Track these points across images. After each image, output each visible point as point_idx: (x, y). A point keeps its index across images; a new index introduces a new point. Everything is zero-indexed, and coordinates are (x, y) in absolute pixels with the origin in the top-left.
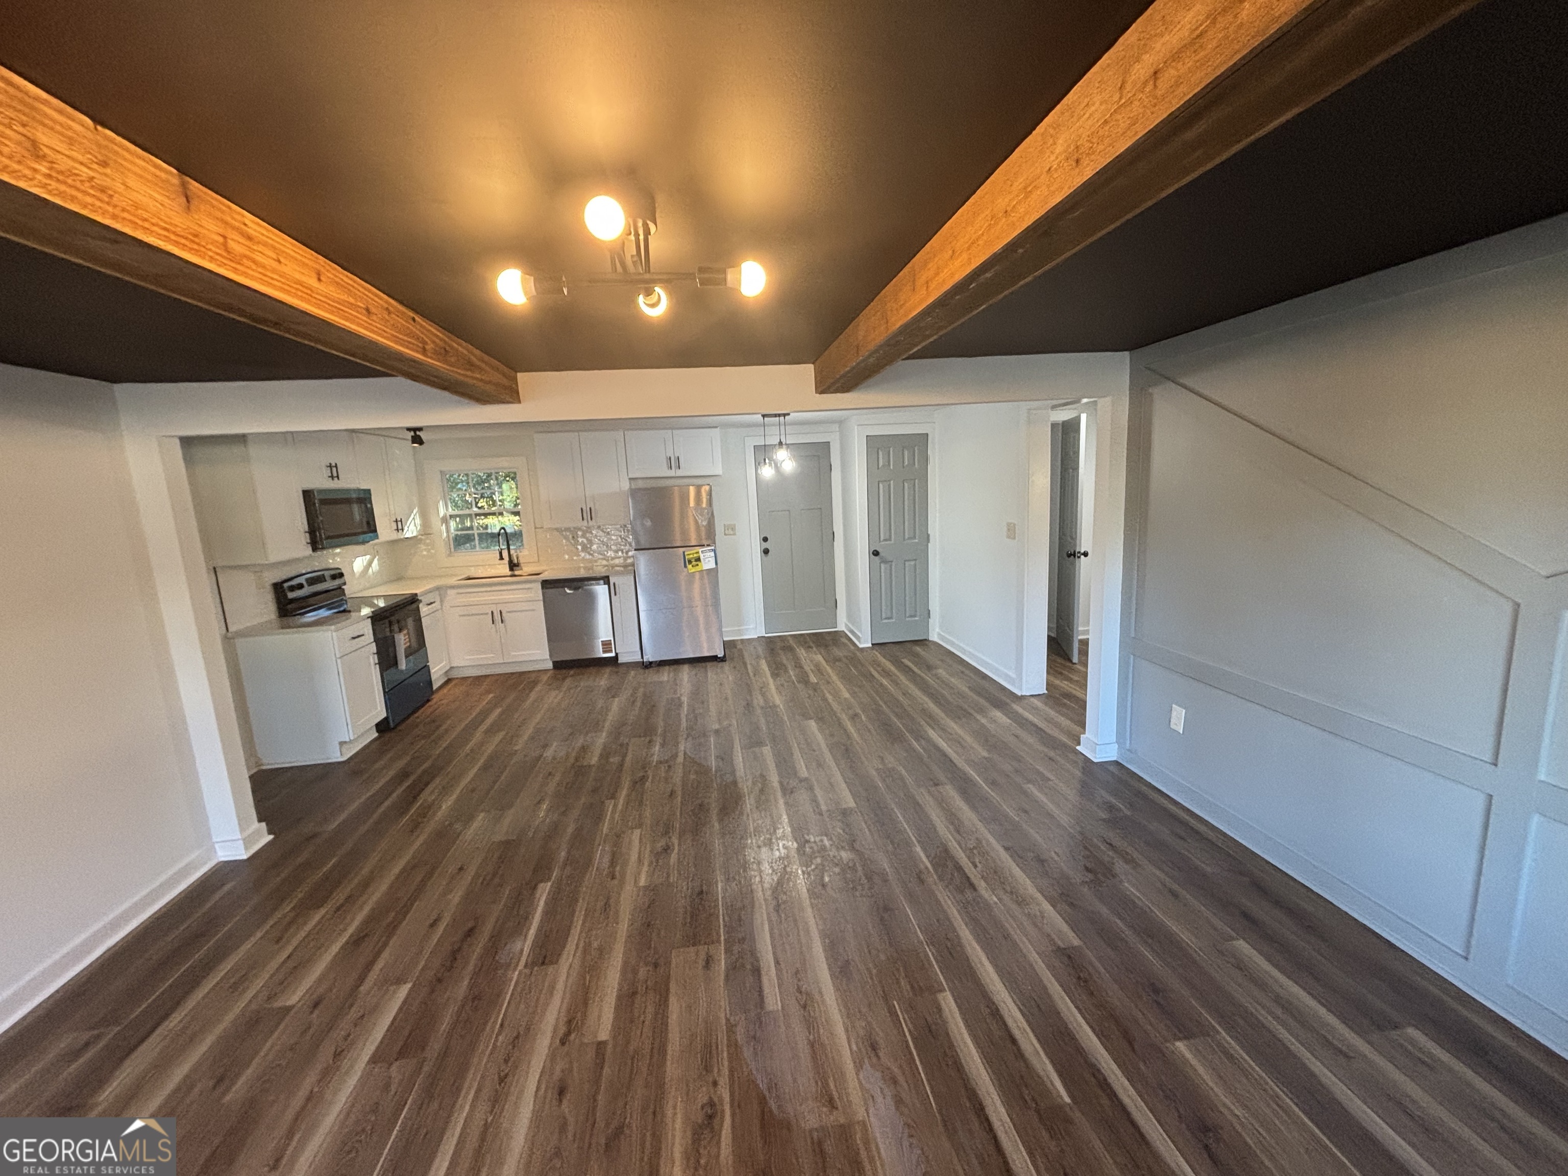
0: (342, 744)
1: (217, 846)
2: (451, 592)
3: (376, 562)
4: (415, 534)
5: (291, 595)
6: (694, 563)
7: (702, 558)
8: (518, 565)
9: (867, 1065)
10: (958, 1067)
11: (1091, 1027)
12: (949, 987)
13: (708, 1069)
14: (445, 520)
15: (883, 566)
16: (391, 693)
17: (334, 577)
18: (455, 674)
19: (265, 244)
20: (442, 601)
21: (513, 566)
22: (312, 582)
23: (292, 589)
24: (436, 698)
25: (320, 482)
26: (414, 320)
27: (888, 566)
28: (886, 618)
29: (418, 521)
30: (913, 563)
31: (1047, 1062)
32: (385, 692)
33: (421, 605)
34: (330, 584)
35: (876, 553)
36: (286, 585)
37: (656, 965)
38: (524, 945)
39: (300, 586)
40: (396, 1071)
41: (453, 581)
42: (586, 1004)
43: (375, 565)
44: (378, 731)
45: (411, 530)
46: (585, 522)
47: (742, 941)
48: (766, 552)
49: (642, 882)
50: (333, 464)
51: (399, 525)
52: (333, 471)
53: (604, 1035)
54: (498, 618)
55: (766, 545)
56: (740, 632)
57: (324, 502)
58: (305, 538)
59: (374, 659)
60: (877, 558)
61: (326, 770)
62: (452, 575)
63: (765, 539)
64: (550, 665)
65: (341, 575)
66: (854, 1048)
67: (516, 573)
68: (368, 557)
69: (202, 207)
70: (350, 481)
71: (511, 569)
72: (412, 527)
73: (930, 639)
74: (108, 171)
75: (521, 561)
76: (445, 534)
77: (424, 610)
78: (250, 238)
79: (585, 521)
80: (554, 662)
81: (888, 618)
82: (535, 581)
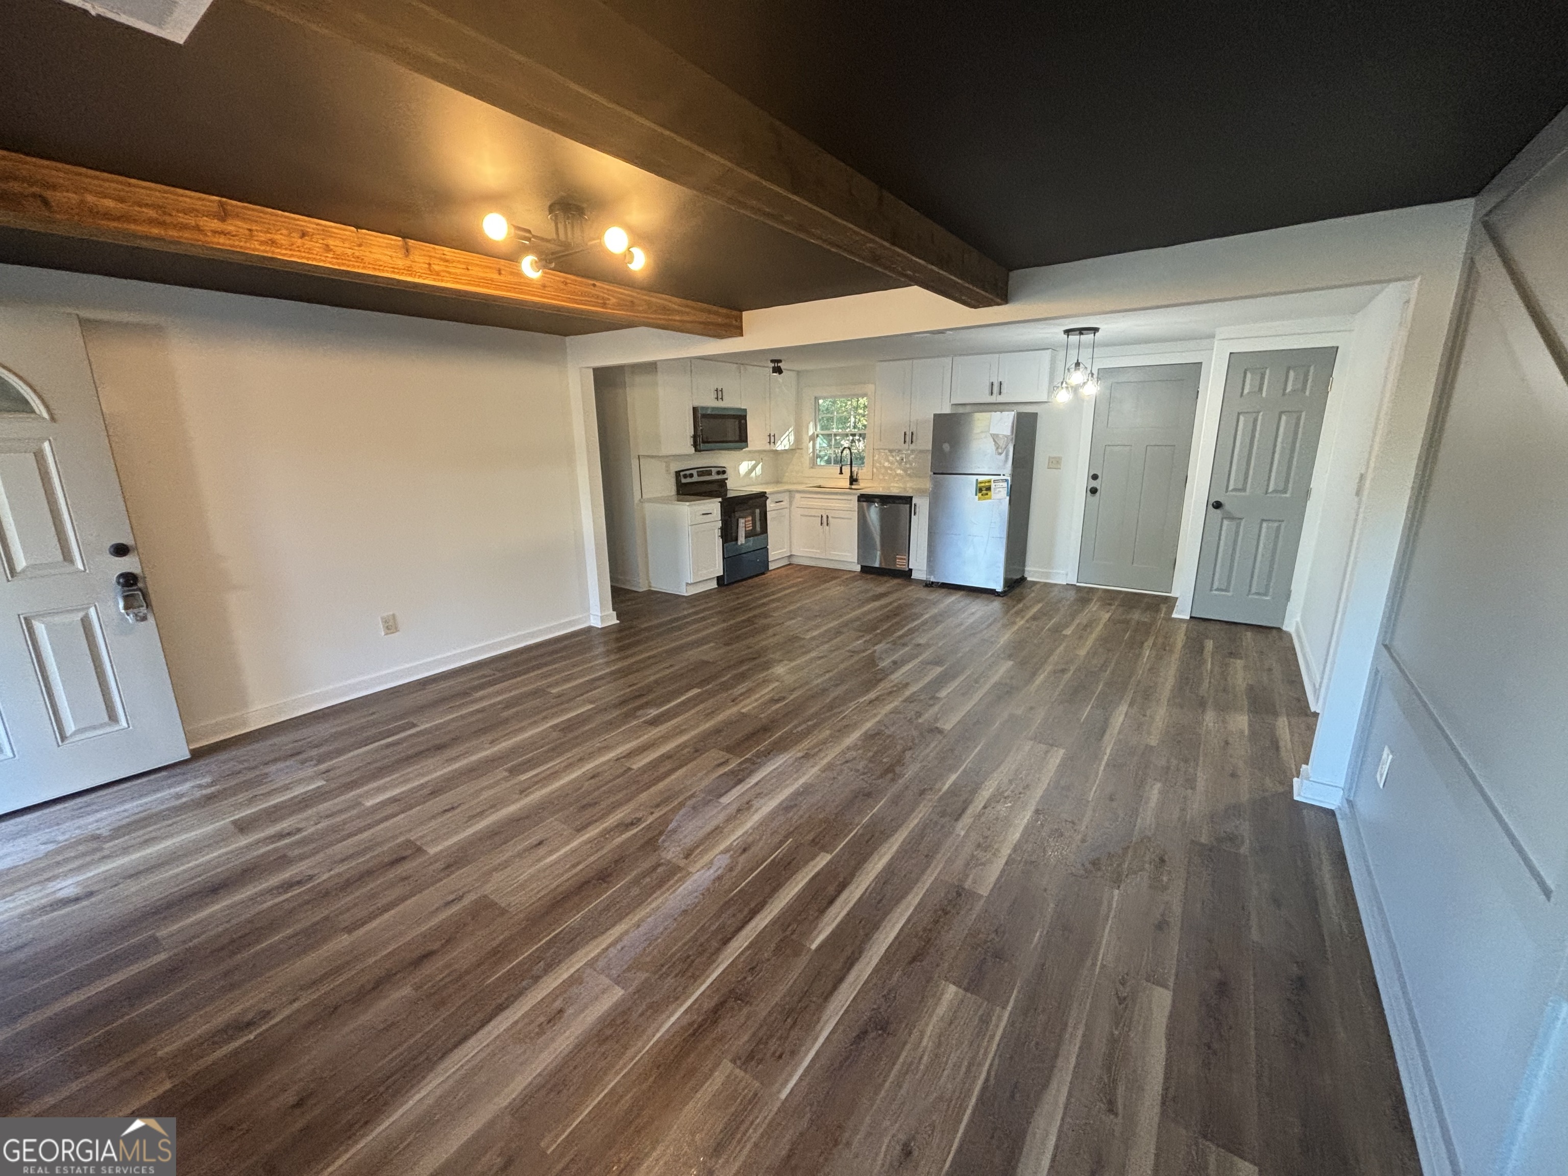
0: (687, 584)
1: (592, 617)
2: (798, 496)
3: (760, 466)
4: (787, 448)
5: (684, 481)
6: (984, 492)
7: (993, 487)
8: (856, 480)
9: (728, 855)
10: (775, 889)
11: (899, 934)
12: (837, 855)
13: (658, 806)
14: (813, 438)
15: (1226, 522)
16: (732, 560)
17: (718, 473)
18: (795, 561)
19: (459, 262)
20: (791, 503)
21: (853, 480)
22: (700, 474)
23: (685, 476)
24: (769, 574)
25: (709, 402)
26: (594, 285)
27: (1233, 524)
28: (1217, 590)
29: (792, 438)
30: (1276, 524)
31: (834, 925)
32: (724, 558)
33: (768, 502)
34: (715, 477)
35: (1218, 505)
36: (682, 474)
37: (697, 751)
38: (654, 712)
39: (691, 476)
40: (555, 735)
41: (801, 487)
42: (645, 750)
43: (759, 469)
44: (718, 584)
45: (783, 444)
46: (906, 446)
47: (754, 764)
48: (1094, 491)
49: (743, 711)
50: (720, 389)
51: (772, 439)
52: (719, 394)
53: (635, 767)
54: (825, 521)
55: (1094, 484)
56: (1048, 575)
57: (705, 416)
58: (690, 441)
59: (718, 533)
60: (1218, 511)
61: (675, 599)
62: (802, 483)
63: (1095, 477)
64: (858, 568)
65: (724, 472)
66: (735, 844)
67: (853, 487)
68: (754, 462)
69: (416, 253)
70: (730, 402)
71: (851, 484)
72: (786, 441)
73: (1284, 628)
74: (362, 248)
75: (860, 477)
76: (811, 450)
77: (770, 505)
78: (447, 261)
79: (907, 444)
80: (862, 567)
81: (1222, 590)
82: (854, 494)
